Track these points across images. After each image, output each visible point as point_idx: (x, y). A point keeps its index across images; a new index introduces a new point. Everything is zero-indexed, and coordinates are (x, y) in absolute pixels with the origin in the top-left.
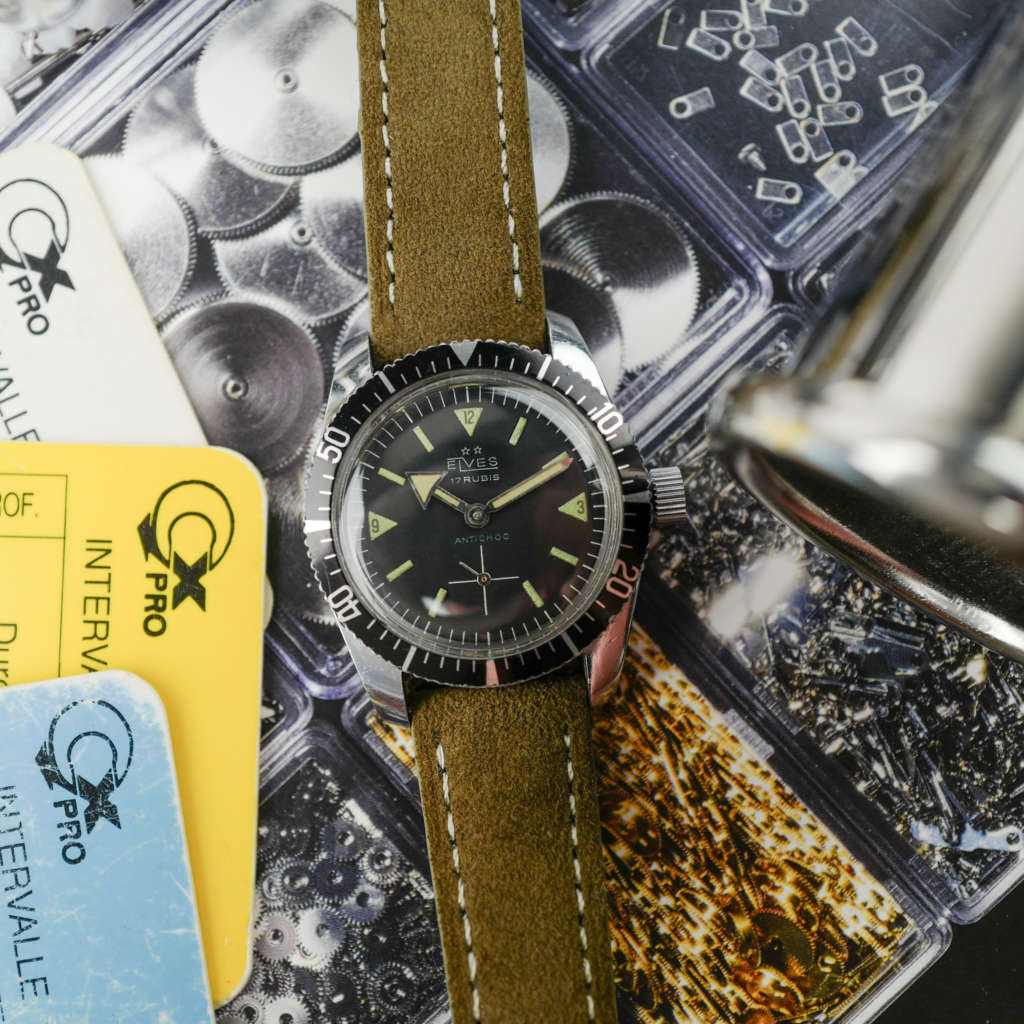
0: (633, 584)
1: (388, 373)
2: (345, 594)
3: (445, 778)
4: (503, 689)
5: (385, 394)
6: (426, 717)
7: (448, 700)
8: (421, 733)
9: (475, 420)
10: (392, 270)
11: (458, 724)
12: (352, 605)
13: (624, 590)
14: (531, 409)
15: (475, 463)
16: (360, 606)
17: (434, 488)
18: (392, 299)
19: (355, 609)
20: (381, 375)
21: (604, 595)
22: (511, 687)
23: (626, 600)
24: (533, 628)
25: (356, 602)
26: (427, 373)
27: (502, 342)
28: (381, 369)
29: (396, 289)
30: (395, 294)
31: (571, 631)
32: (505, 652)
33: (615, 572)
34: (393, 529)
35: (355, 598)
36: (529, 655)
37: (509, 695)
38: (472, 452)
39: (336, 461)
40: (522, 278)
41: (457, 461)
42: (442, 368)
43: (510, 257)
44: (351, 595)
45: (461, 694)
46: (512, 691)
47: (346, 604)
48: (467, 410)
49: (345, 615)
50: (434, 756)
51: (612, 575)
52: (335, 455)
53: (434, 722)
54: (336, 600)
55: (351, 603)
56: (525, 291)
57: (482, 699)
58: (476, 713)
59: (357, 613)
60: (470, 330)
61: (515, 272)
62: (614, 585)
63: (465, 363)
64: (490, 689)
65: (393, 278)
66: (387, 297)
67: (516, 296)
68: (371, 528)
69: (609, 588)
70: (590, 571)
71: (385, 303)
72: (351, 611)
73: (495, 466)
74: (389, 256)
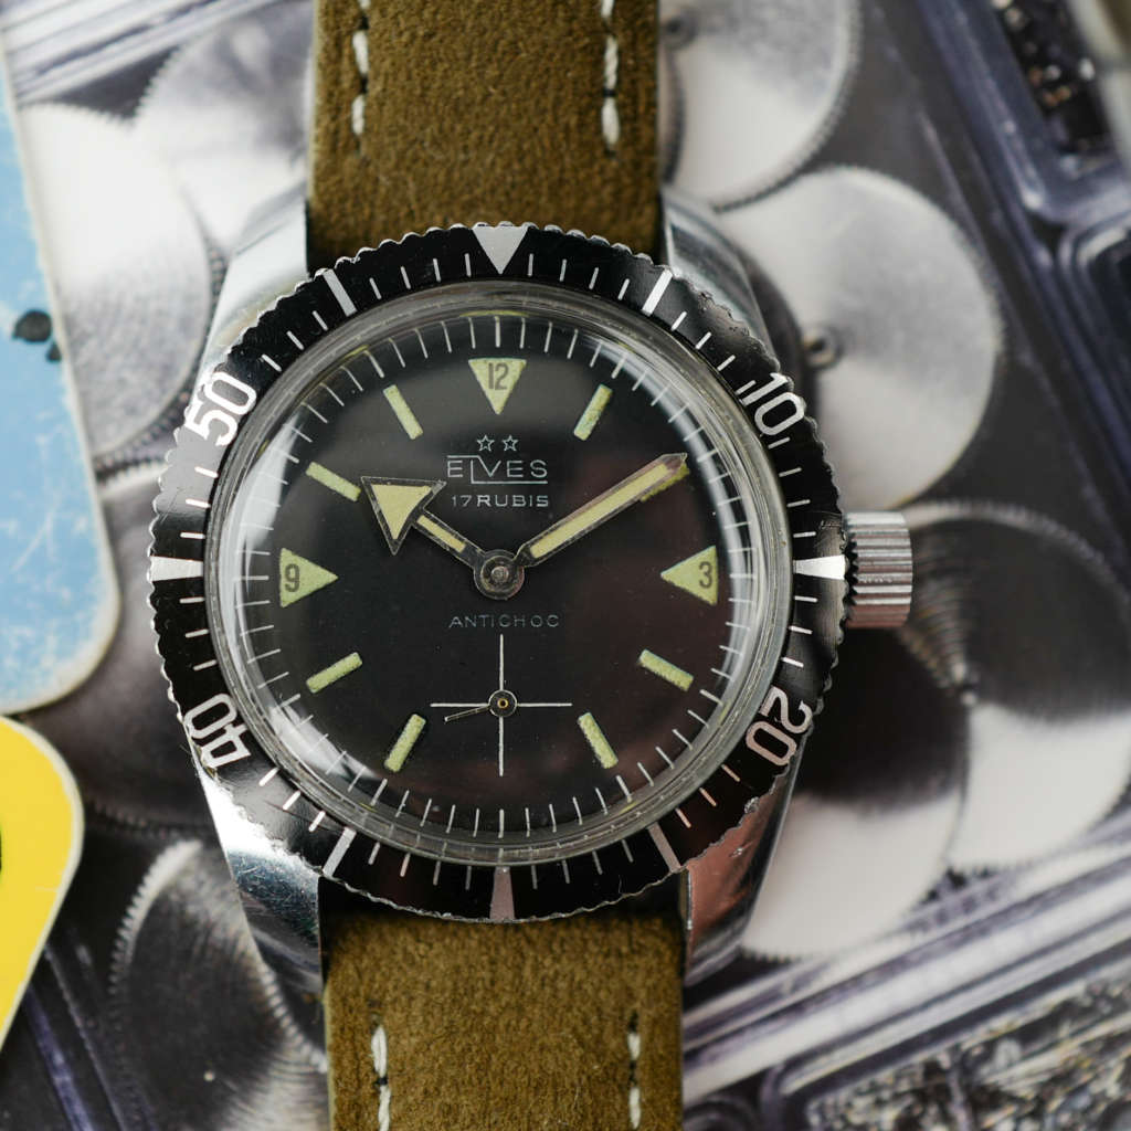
0: (797, 737)
1: (344, 273)
2: (221, 710)
3: (385, 1095)
4: (517, 927)
5: (336, 317)
6: (357, 969)
7: (404, 939)
8: (344, 1000)
9: (509, 382)
10: (364, 67)
11: (420, 991)
12: (233, 734)
13: (780, 749)
14: (623, 372)
15: (503, 467)
16: (248, 738)
17: (416, 514)
18: (358, 126)
19: (239, 744)
20: (330, 277)
21: (740, 755)
22: (533, 925)
23: (781, 769)
24: (591, 809)
25: (241, 729)
26: (423, 282)
27: (576, 232)
28: (329, 265)
29: (367, 107)
30: (366, 117)
31: (668, 823)
32: (534, 854)
33: (765, 712)
34: (327, 588)
35: (238, 721)
36: (581, 864)
37: (529, 941)
38: (498, 446)
39: (225, 440)
40: (619, 107)
41: (467, 462)
42: (453, 274)
43: (599, 63)
44: (232, 716)
45: (432, 931)
46: (534, 934)
47: (221, 732)
48: (495, 361)
49: (216, 753)
50: (367, 1050)
51: (759, 718)
52: (224, 429)
53: (372, 980)
54: (200, 722)
55: (229, 728)
56: (622, 133)
57: (474, 944)
58: (457, 970)
59: (242, 752)
60: (510, 201)
61: (606, 93)
62: (761, 737)
63: (500, 267)
64: (492, 925)
65: (362, 84)
66: (349, 122)
67: (603, 142)
68: (283, 581)
69: (752, 744)
70: (716, 704)
71: (343, 133)
72: (229, 748)
73: (542, 478)
74: (360, 43)
